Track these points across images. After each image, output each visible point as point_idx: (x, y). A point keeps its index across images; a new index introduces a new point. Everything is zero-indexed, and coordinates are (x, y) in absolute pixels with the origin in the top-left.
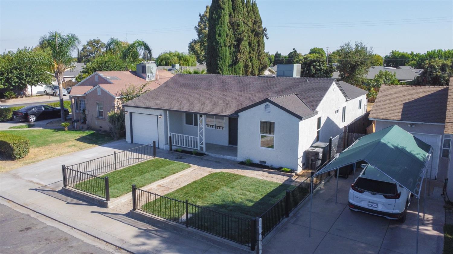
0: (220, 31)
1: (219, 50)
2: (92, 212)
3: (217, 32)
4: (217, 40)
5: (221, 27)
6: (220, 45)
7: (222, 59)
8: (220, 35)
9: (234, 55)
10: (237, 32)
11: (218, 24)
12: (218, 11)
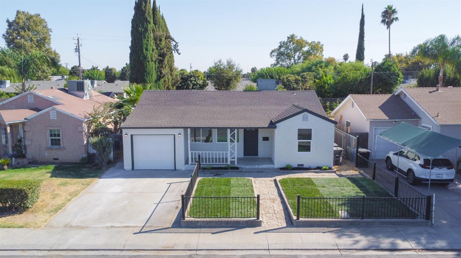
0: (147, 45)
1: (146, 65)
2: (255, 233)
3: (145, 46)
4: (144, 55)
5: (148, 41)
6: (147, 60)
7: (149, 75)
8: (147, 50)
9: (158, 70)
10: (159, 46)
11: (145, 38)
12: (144, 24)
